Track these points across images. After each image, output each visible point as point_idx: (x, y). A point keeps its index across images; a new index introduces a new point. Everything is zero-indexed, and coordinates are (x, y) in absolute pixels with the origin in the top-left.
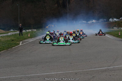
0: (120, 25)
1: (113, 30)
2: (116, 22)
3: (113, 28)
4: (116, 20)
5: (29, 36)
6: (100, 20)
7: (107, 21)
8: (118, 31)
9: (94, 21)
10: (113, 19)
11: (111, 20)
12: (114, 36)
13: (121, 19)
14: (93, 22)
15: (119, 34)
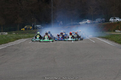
1: (114, 33)
2: (118, 23)
3: (114, 31)
4: (118, 20)
6: (97, 20)
9: (88, 21)
10: (115, 19)
11: (111, 20)
12: (116, 42)
14: (86, 23)
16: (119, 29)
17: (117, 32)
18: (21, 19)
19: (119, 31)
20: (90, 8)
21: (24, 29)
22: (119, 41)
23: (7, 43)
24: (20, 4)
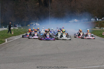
0: (102, 25)
1: (95, 29)
3: (95, 28)
5: (13, 33)
7: (88, 21)
8: (100, 31)
9: (76, 20)
13: (103, 18)
15: (102, 34)
16: (98, 27)
17: (97, 29)
18: (27, 18)
19: (98, 28)
20: (78, 11)
21: (29, 25)
22: (100, 35)
23: (20, 35)
24: (26, 7)
